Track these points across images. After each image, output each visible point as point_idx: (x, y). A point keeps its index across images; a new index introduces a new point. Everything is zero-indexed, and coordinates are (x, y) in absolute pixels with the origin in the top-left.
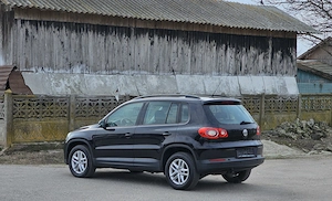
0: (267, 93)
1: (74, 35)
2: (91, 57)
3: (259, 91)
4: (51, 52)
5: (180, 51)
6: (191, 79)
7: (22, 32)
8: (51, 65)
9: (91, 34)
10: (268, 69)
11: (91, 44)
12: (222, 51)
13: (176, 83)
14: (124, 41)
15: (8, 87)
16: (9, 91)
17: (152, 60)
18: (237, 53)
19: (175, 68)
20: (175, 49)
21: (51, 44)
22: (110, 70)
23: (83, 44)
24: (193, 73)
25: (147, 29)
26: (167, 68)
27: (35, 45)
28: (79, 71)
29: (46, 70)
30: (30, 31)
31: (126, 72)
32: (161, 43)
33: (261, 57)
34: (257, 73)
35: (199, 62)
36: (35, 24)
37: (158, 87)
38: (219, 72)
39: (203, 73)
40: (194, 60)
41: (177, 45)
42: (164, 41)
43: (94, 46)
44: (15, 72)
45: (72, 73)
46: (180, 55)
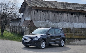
1: (47, 13)
2: (51, 18)
4: (41, 17)
5: (75, 17)
7: (34, 12)
8: (41, 20)
9: (51, 13)
11: (51, 15)
13: (73, 25)
14: (60, 15)
15: (29, 25)
16: (30, 26)
17: (67, 19)
19: (73, 21)
20: (73, 17)
21: (41, 15)
22: (56, 21)
23: (49, 15)
24: (78, 23)
25: (66, 12)
26: (71, 21)
27: (37, 15)
28: (48, 22)
29: (39, 21)
30: (35, 12)
31: (60, 22)
32: (70, 16)
35: (80, 20)
36: (37, 10)
37: (68, 26)
39: (81, 23)
44: (31, 21)
45: (46, 22)
46: (75, 18)
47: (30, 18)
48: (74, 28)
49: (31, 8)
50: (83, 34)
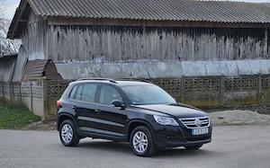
0: (263, 73)
1: (95, 34)
2: (110, 50)
3: (256, 71)
4: (77, 48)
5: (184, 43)
6: (194, 64)
7: (55, 34)
8: (77, 58)
9: (109, 33)
10: (265, 53)
11: (109, 40)
12: (221, 41)
13: (181, 67)
14: (137, 37)
15: (44, 74)
16: (45, 77)
17: (161, 50)
18: (235, 42)
19: (181, 56)
20: (180, 42)
21: (77, 40)
22: (126, 59)
23: (103, 40)
24: (196, 59)
25: (156, 27)
26: (174, 56)
27: (65, 43)
28: (100, 61)
29: (74, 61)
30: (60, 33)
31: (140, 61)
32: (168, 39)
33: (258, 44)
34: (254, 57)
35: (201, 50)
36: (65, 27)
37: (166, 71)
38: (219, 58)
39: (205, 59)
40: (197, 50)
41: (182, 38)
42: (171, 36)
43: (112, 42)
44: (49, 64)
45: (94, 63)
46: (185, 46)
47: (45, 54)
48: (184, 77)
49: (47, 21)
50: (210, 93)
